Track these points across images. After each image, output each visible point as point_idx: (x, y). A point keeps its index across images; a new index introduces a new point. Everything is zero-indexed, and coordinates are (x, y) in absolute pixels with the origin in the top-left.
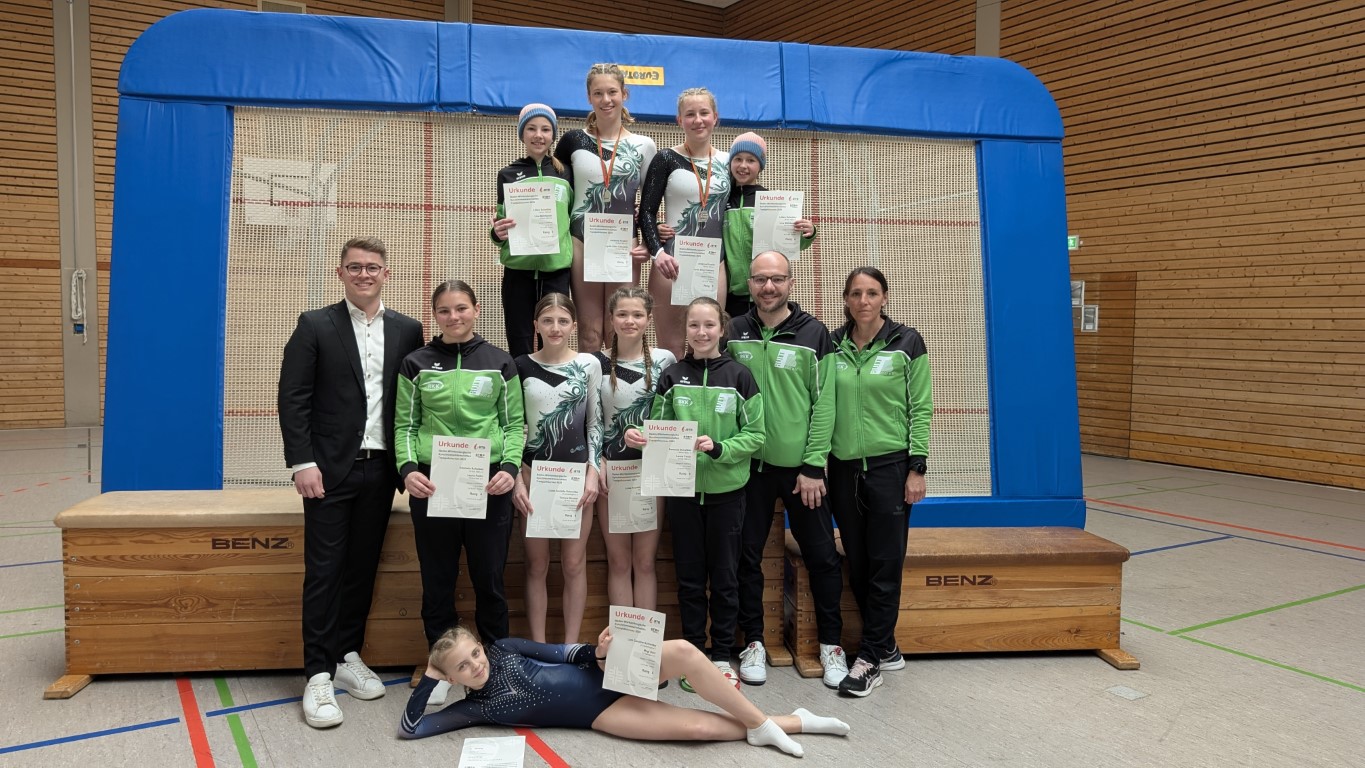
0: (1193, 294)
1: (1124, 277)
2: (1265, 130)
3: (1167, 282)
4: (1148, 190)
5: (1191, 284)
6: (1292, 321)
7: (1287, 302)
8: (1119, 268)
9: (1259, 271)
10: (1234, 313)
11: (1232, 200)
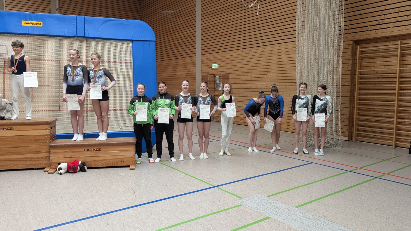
0: (240, 80)
1: (227, 75)
2: (253, 36)
3: (235, 77)
4: (231, 52)
5: (240, 77)
6: (259, 87)
7: (258, 82)
8: (226, 73)
9: (253, 74)
10: (248, 85)
11: (248, 55)
